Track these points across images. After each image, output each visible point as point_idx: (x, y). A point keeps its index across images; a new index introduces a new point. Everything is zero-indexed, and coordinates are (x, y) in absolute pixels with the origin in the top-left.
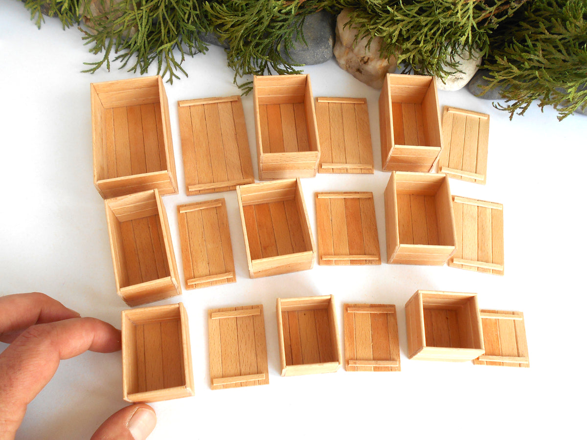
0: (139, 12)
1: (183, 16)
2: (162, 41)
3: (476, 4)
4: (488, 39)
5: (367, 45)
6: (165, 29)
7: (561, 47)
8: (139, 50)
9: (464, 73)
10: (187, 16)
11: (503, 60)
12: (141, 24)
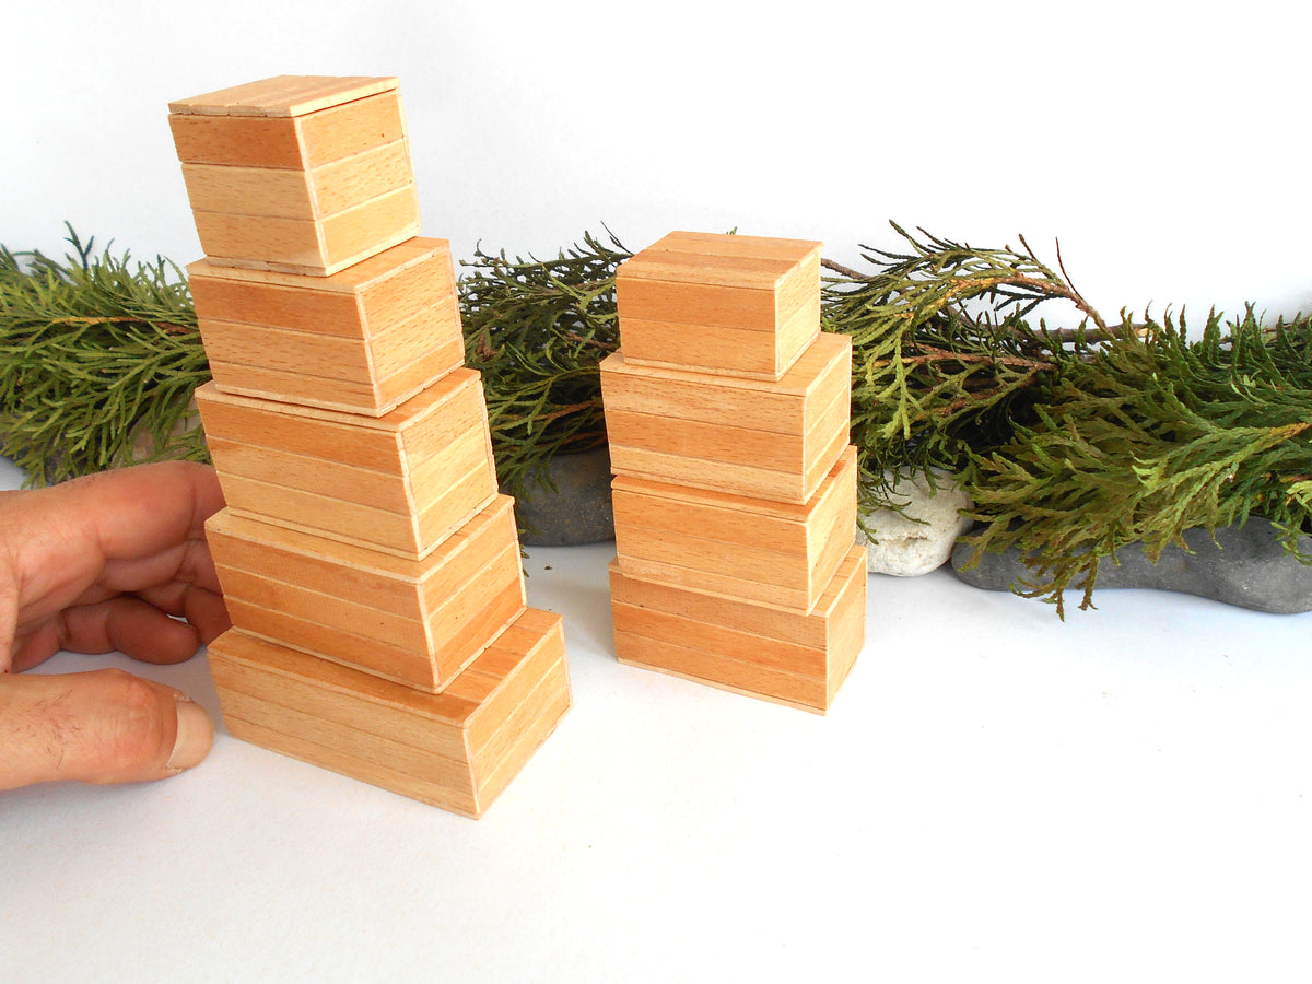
3: (914, 366)
4: (967, 449)
7: (1123, 416)
9: (927, 523)
11: (991, 458)
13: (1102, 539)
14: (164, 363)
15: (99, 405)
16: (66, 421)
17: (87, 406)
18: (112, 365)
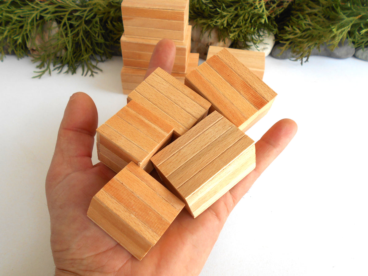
0: (67, 38)
1: (94, 35)
2: (82, 54)
3: (265, 3)
5: (209, 35)
6: (84, 47)
8: (68, 63)
10: (97, 35)
11: (289, 27)
12: (69, 45)
13: (312, 45)
14: (41, 12)
15: (22, 27)
16: (9, 34)
17: (16, 28)
18: (23, 14)
